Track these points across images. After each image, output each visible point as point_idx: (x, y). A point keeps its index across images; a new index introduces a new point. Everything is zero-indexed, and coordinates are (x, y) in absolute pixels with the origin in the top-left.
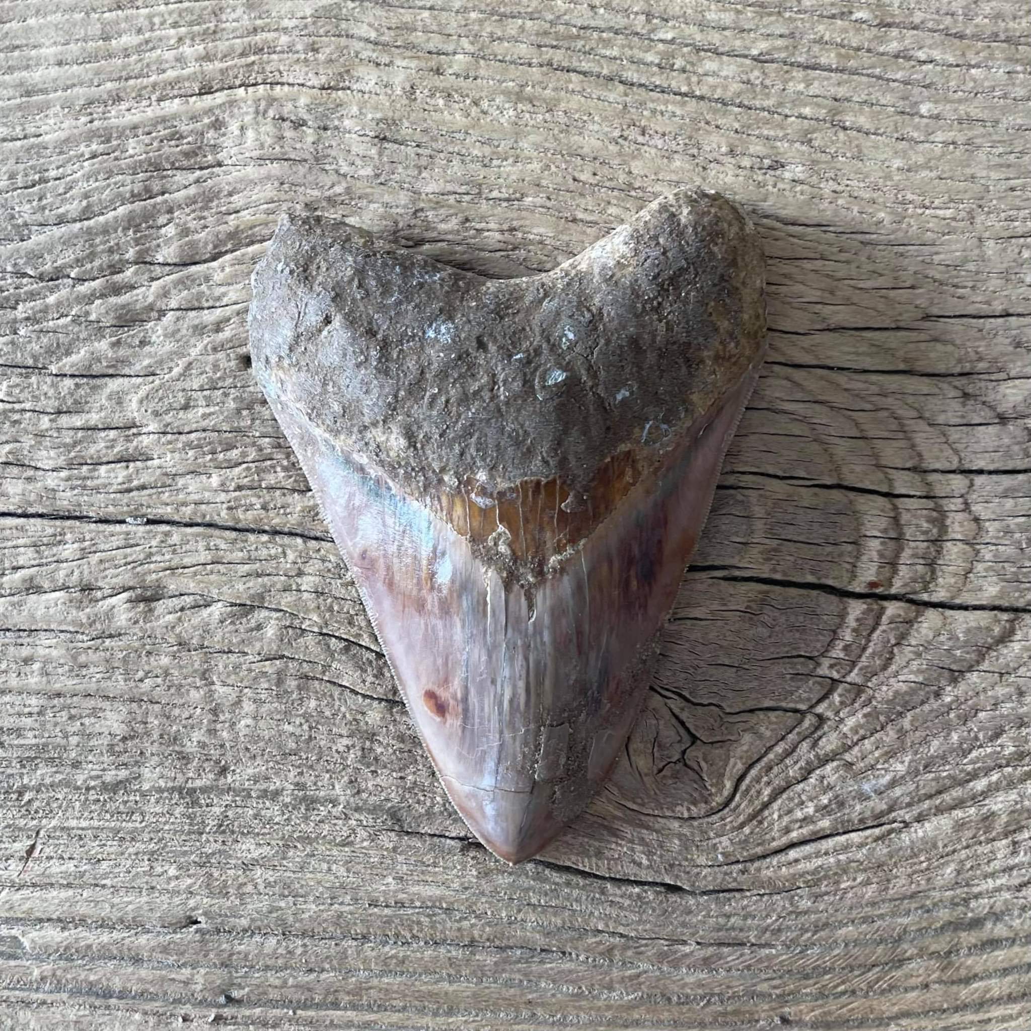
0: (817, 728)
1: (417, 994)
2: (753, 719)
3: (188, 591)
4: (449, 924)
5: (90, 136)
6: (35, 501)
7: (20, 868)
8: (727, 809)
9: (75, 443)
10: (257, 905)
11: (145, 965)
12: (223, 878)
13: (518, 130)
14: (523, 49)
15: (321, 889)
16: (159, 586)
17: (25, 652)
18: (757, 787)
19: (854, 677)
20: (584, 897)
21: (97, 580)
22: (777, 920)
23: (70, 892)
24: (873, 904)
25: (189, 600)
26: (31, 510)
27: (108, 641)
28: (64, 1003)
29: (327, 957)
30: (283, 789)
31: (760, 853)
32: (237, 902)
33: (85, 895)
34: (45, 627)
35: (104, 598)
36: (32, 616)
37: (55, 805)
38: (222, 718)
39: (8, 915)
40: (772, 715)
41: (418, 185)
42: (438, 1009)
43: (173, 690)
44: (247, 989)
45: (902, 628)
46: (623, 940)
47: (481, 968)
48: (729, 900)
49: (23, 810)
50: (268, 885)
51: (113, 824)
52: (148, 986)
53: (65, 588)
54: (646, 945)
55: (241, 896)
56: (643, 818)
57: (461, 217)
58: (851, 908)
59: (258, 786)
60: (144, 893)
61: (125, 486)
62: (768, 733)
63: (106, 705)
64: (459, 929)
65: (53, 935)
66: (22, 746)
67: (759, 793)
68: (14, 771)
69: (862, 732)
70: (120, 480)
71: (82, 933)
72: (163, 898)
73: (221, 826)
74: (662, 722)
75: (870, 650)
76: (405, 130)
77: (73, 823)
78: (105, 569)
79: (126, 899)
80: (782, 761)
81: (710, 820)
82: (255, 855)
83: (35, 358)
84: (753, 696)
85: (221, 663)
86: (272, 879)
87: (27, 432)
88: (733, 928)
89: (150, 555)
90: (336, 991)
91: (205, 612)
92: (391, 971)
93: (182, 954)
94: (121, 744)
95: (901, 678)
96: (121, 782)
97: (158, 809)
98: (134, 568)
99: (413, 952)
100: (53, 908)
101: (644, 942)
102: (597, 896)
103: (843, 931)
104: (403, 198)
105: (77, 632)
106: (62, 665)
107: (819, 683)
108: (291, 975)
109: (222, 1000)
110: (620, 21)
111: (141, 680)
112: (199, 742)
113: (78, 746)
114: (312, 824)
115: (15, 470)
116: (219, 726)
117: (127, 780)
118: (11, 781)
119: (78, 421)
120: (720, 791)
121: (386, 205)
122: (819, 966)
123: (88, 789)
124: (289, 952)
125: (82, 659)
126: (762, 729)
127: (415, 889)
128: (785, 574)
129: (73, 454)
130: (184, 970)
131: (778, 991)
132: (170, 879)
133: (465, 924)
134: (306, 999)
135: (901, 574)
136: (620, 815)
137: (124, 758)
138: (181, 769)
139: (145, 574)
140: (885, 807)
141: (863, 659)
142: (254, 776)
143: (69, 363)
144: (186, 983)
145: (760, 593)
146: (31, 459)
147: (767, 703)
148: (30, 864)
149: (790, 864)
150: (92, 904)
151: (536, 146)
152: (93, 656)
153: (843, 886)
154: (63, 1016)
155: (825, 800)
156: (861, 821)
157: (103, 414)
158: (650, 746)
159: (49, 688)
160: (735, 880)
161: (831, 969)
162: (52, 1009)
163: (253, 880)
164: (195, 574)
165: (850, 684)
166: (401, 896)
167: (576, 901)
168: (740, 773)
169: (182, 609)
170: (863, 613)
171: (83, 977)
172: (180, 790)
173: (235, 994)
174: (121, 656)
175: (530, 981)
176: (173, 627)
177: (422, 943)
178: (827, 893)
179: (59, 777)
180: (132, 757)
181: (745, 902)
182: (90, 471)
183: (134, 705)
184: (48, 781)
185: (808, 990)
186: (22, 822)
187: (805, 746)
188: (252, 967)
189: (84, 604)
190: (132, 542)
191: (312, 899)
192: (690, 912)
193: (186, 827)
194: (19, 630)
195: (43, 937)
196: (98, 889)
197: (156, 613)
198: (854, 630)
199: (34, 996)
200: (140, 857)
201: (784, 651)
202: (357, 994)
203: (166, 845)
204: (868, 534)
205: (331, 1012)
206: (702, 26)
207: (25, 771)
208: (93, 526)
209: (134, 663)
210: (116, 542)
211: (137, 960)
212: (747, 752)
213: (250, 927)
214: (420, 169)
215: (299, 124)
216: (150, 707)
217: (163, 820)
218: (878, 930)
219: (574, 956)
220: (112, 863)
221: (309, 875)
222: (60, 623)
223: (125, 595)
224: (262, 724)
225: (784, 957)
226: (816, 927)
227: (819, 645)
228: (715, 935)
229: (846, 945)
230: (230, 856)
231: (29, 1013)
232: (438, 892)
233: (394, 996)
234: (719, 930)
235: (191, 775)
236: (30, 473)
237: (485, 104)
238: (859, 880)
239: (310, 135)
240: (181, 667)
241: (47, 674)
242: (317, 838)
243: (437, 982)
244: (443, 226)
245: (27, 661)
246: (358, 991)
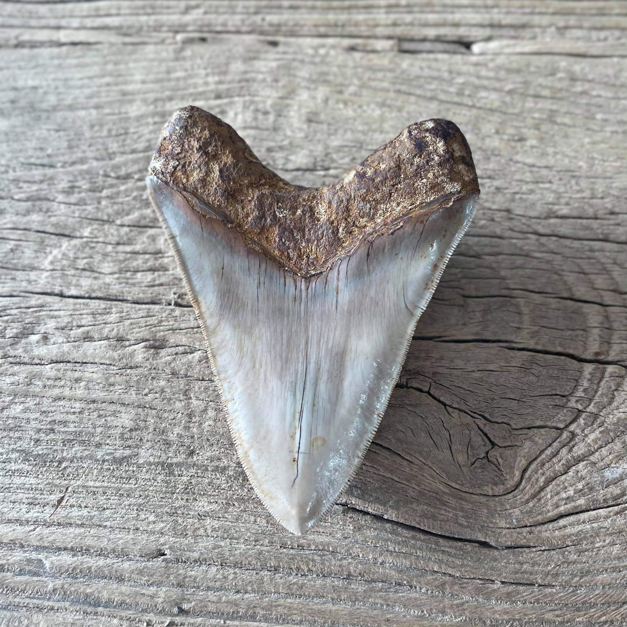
0: (572, 439)
1: (310, 611)
2: (531, 432)
3: (181, 343)
4: (333, 562)
5: (154, 115)
6: (97, 290)
7: (52, 512)
8: (517, 490)
9: (125, 260)
10: (205, 544)
11: (126, 584)
12: (185, 524)
13: (382, 119)
14: (385, 85)
15: (249, 534)
16: (164, 340)
17: (77, 375)
18: (536, 476)
19: (592, 408)
20: (424, 547)
21: (127, 335)
22: (554, 567)
23: (82, 530)
24: (619, 558)
25: (181, 349)
26: (94, 295)
27: (129, 371)
28: (66, 609)
29: (250, 582)
30: (229, 466)
31: (541, 521)
32: (193, 541)
33: (92, 532)
34: (92, 361)
35: (130, 345)
36: (85, 354)
37: (81, 471)
38: (194, 420)
39: (38, 544)
40: (542, 431)
41: (328, 142)
42: (324, 623)
43: (165, 401)
44: (193, 603)
45: (619, 380)
46: (451, 578)
47: (355, 593)
48: (522, 553)
49: (60, 473)
50: (214, 530)
51: (117, 485)
52: (126, 598)
53: (107, 338)
54: (467, 583)
55: (195, 537)
56: (462, 494)
57: (351, 157)
58: (604, 561)
59: (213, 463)
60: (131, 533)
61: (151, 283)
62: (540, 441)
63: (123, 409)
64: (340, 566)
65: (66, 559)
66: (66, 432)
67: (537, 480)
68: (59, 448)
69: (600, 443)
70: (149, 280)
71: (86, 558)
72: (143, 536)
73: (187, 489)
74: (473, 432)
75: (599, 393)
76: (322, 117)
77: (91, 484)
78: (133, 328)
79: (118, 536)
80: (551, 459)
81: (506, 497)
82: (207, 509)
83: (109, 216)
84: (530, 418)
85: (197, 385)
86: (217, 526)
87: (98, 253)
88: (525, 572)
89: (161, 321)
90: (254, 607)
91: (190, 356)
92: (293, 594)
93: (152, 576)
94: (129, 433)
95: (621, 410)
96: (126, 457)
97: (147, 477)
98: (151, 328)
99: (309, 581)
100: (69, 540)
101: (466, 580)
102: (433, 546)
103: (600, 577)
104: (320, 148)
105: (111, 365)
106: (99, 384)
107: (570, 411)
108: (224, 594)
109: (176, 610)
110: (436, 74)
111: (146, 395)
112: (178, 434)
113: (101, 433)
114: (246, 490)
115: (88, 273)
116: (191, 425)
117: (130, 456)
118: (55, 454)
119: (128, 249)
120: (512, 478)
121: (311, 151)
122: (586, 601)
123: (104, 461)
124: (225, 577)
125: (112, 380)
126: (537, 439)
127: (311, 537)
128: (543, 346)
129: (123, 265)
130: (151, 588)
131: (559, 619)
132: (149, 523)
133: (345, 562)
134: (233, 612)
135: (614, 348)
136: (448, 491)
137: (130, 442)
138: (165, 451)
139: (157, 332)
140: (619, 492)
141: (596, 398)
142: (211, 457)
143: (127, 220)
144: (152, 597)
145: (530, 356)
146: (99, 268)
147: (539, 423)
148: (59, 509)
149: (561, 528)
150: (96, 538)
151: (392, 127)
152: (118, 379)
153: (597, 545)
154: (64, 619)
155: (580, 486)
156: (605, 501)
157: (143, 246)
158: (466, 447)
159: (88, 397)
160: (525, 538)
161: (596, 604)
162: (57, 614)
163: (204, 526)
164: (187, 333)
165: (589, 412)
166: (302, 541)
167: (420, 549)
168: (524, 466)
169: (176, 354)
170: (593, 370)
171: (82, 590)
172: (163, 464)
173: (185, 606)
174: (135, 379)
175: (388, 605)
176: (170, 363)
177: (315, 576)
178: (587, 550)
179: (87, 453)
180: (134, 442)
181: (533, 555)
182: (132, 275)
183: (140, 410)
184: (79, 455)
185: (580, 619)
186: (58, 481)
187: (564, 451)
188: (198, 587)
189: (117, 348)
190: (151, 314)
191: (242, 541)
192: (496, 560)
193: (164, 489)
194: (76, 362)
195: (59, 560)
196: (101, 528)
197: (160, 355)
198: (589, 380)
199: (46, 603)
200: (131, 508)
201: (547, 391)
202: (269, 610)
203: (149, 501)
204: (592, 325)
205: (251, 623)
206: (479, 77)
207: (65, 448)
208: (129, 305)
209: (143, 384)
210: (141, 314)
211: (120, 579)
212: (528, 453)
213: (199, 559)
214: (329, 135)
215: (266, 113)
216: (150, 411)
217: (150, 483)
218: (624, 577)
219: (418, 589)
220: (112, 511)
221: (241, 525)
222: (101, 358)
223: (143, 344)
224: (219, 424)
225: (562, 594)
226: (582, 573)
227: (568, 388)
228: (514, 576)
229: (603, 587)
230: (191, 509)
231: (40, 616)
232: (326, 540)
233: (294, 612)
234: (516, 573)
235: (171, 455)
236: (96, 275)
237: (365, 108)
238: (607, 542)
239: (271, 117)
240: (172, 387)
241: (89, 389)
242: (248, 499)
243: (324, 603)
244: (341, 162)
245: (78, 380)
246: (269, 608)
